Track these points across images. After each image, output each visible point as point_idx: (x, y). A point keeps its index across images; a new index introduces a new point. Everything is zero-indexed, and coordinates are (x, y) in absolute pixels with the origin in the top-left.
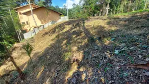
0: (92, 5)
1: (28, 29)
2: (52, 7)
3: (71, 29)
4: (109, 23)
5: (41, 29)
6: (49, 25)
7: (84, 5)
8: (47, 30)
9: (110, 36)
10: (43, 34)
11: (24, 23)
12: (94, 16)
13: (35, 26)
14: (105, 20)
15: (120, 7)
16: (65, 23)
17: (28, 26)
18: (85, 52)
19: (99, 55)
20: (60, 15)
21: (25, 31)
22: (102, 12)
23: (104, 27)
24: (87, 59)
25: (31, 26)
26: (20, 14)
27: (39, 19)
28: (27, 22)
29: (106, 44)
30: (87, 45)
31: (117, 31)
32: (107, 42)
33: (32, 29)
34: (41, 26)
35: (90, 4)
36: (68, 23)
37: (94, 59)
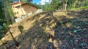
0: (56, 3)
1: (18, 16)
2: (32, 3)
3: (45, 17)
4: (68, 14)
5: (26, 16)
6: (30, 14)
7: (52, 3)
8: (29, 17)
9: (70, 22)
10: (27, 20)
11: (16, 13)
12: (57, 9)
13: (22, 14)
14: (65, 12)
15: (73, 4)
16: (40, 13)
17: (18, 14)
18: (56, 31)
19: (65, 33)
20: (38, 8)
21: (16, 18)
22: (62, 7)
23: (65, 17)
24: (57, 35)
25: (20, 15)
26: (14, 7)
27: (25, 10)
28: (17, 12)
29: (68, 26)
30: (56, 27)
31: (74, 19)
32: (68, 25)
33: (20, 16)
34: (26, 15)
35: (55, 2)
36: (43, 13)
37: (62, 35)
